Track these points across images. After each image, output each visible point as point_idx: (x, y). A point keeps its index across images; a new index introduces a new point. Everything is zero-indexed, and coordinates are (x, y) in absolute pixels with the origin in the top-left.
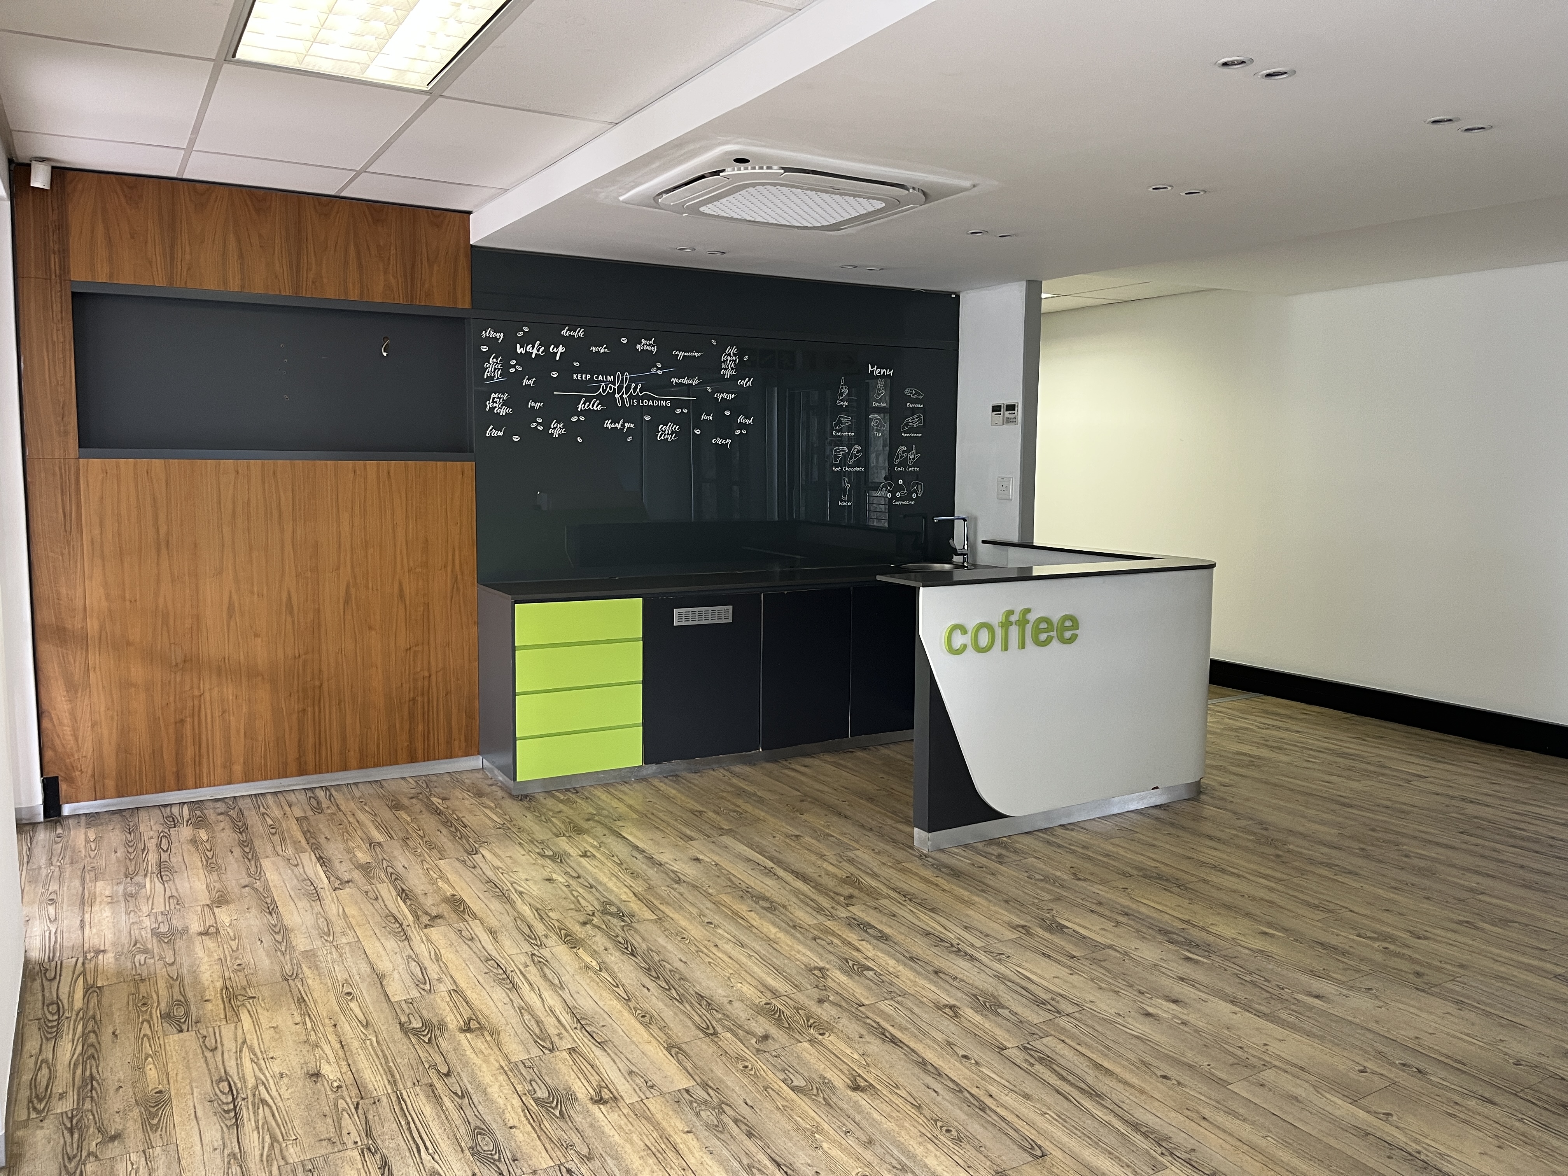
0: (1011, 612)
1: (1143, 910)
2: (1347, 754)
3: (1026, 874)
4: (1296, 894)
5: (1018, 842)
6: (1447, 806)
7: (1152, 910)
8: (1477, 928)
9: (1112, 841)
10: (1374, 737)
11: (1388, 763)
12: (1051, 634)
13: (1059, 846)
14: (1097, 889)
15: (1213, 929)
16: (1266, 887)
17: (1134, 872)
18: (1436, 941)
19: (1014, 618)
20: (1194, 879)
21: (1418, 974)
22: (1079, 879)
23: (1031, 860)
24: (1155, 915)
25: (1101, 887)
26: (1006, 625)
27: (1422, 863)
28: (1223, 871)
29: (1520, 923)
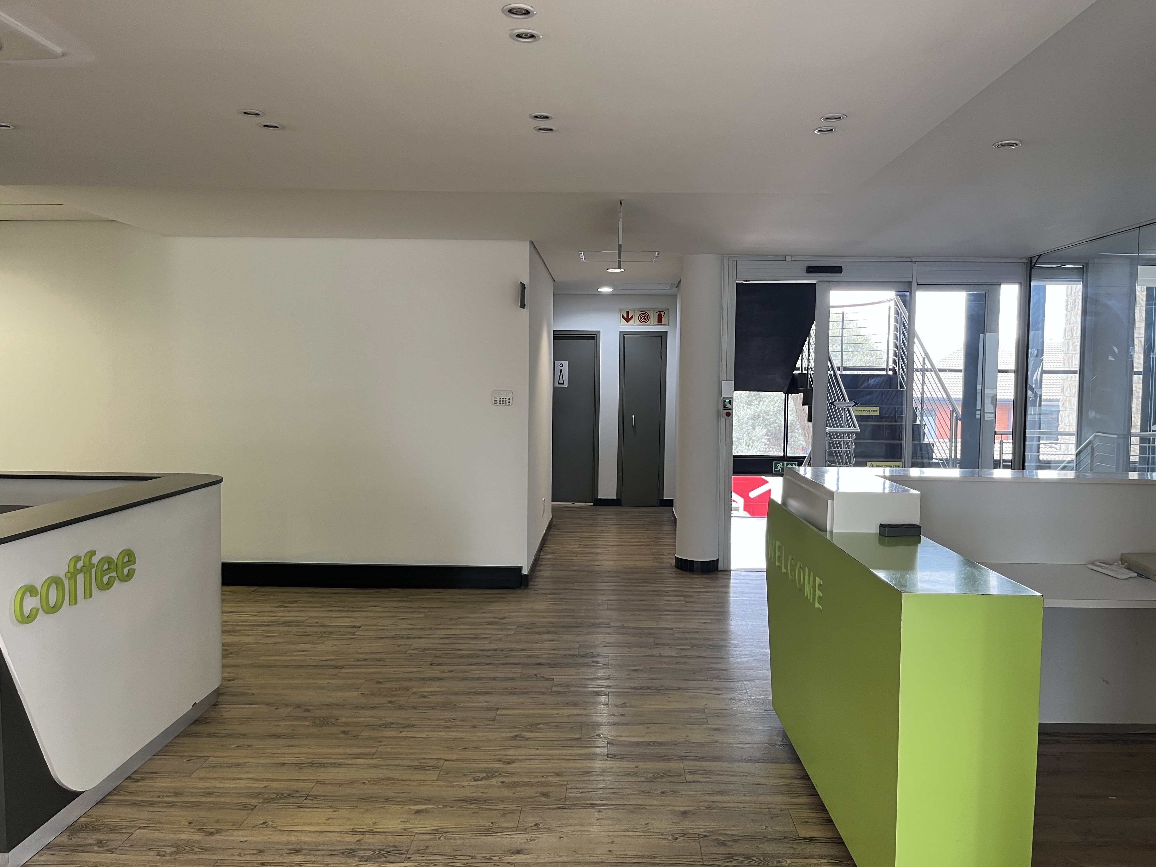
0: (77, 559)
1: (305, 838)
2: (289, 622)
3: (152, 853)
4: (397, 763)
5: (105, 817)
6: (399, 646)
7: (312, 834)
8: (528, 739)
9: (194, 775)
10: (290, 602)
11: (326, 622)
12: (112, 574)
13: (151, 804)
14: (239, 836)
15: (379, 828)
16: (369, 766)
17: (254, 802)
18: (521, 761)
19: (80, 565)
20: (311, 785)
21: (545, 795)
22: (212, 834)
23: (138, 833)
24: (321, 838)
25: (241, 833)
26: (72, 575)
27: (439, 699)
28: (322, 765)
29: (543, 724)
